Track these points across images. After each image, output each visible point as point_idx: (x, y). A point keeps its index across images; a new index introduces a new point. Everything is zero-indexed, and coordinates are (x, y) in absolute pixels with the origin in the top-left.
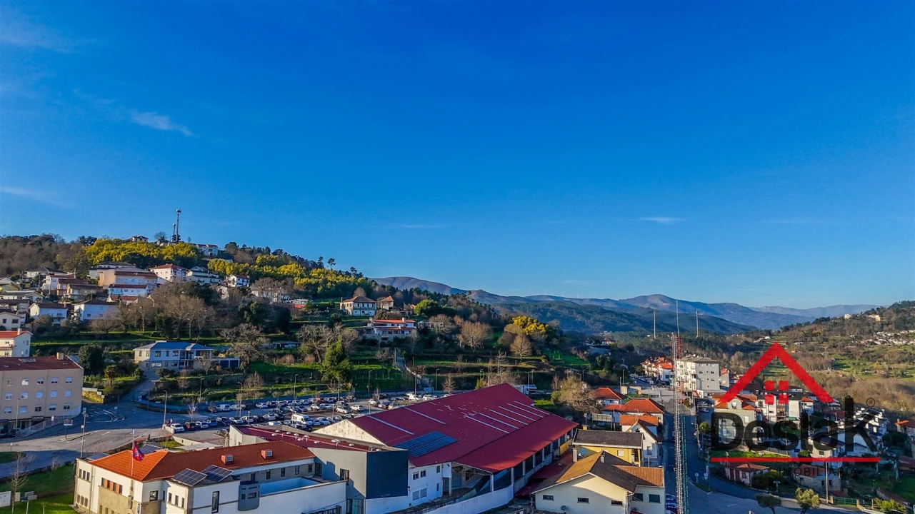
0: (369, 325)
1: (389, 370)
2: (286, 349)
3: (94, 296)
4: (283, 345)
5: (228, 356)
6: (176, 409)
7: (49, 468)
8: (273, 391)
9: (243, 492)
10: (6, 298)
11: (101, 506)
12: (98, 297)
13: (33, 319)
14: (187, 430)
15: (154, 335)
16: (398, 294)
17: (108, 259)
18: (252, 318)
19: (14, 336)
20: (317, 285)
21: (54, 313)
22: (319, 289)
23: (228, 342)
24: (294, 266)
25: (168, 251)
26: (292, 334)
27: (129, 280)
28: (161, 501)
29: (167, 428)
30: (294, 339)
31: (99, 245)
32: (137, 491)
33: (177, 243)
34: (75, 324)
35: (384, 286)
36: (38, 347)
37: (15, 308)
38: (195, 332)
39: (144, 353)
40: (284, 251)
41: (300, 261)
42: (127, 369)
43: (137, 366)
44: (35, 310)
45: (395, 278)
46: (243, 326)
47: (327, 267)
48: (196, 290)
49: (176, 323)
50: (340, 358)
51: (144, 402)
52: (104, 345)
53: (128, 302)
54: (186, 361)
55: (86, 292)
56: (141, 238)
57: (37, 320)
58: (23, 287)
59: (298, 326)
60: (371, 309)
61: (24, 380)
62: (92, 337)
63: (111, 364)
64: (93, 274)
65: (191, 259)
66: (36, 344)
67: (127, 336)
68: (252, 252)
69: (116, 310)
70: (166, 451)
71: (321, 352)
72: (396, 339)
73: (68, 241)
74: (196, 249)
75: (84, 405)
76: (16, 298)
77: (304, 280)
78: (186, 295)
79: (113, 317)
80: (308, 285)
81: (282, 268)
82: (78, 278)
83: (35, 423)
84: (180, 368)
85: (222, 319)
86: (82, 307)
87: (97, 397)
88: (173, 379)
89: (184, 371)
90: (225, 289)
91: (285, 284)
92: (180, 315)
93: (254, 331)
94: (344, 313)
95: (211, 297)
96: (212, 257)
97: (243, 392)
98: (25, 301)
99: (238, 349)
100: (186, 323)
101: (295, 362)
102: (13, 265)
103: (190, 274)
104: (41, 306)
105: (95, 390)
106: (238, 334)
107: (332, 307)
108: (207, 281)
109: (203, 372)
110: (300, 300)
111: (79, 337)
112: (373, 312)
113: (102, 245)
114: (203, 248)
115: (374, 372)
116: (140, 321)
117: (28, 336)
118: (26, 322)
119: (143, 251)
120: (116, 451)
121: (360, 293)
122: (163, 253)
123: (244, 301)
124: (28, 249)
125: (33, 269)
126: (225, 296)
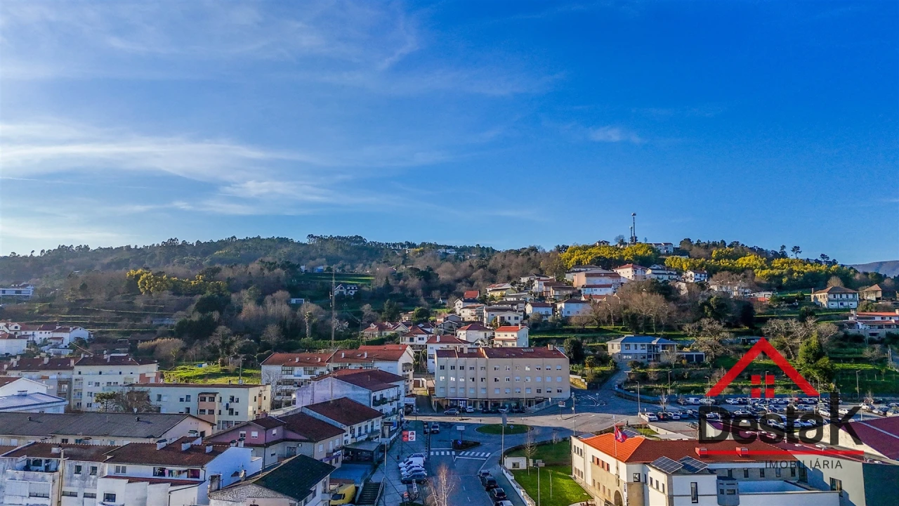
0: (851, 319)
1: (884, 371)
2: (752, 344)
3: (571, 296)
4: (749, 340)
5: (692, 351)
6: (649, 399)
7: (552, 441)
8: (743, 387)
9: (721, 487)
10: (509, 299)
11: (594, 480)
12: (574, 296)
13: (528, 317)
14: (660, 420)
15: (623, 329)
16: (887, 282)
17: (579, 263)
18: (713, 312)
19: (517, 331)
20: (781, 276)
21: (543, 311)
22: (785, 280)
23: (691, 336)
24: (752, 257)
25: (627, 252)
26: (756, 328)
27: (597, 281)
28: (643, 483)
29: (642, 416)
30: (761, 334)
31: (571, 252)
32: (622, 471)
33: (635, 244)
34: (558, 320)
35: (866, 274)
36: (534, 339)
37: (515, 307)
38: (659, 327)
39: (616, 346)
40: (741, 243)
41: (760, 252)
42: (604, 360)
43: (611, 358)
44: (529, 309)
45: (881, 263)
46: (705, 321)
47: (791, 256)
48: (656, 287)
49: (641, 318)
50: (818, 356)
51: (620, 390)
52: (583, 338)
53: (598, 300)
54: (653, 354)
55: (565, 293)
56: (604, 242)
57: (531, 316)
58: (519, 290)
59: (763, 321)
60: (851, 300)
61: (527, 366)
62: (573, 331)
63: (590, 355)
64: (568, 277)
65: (649, 257)
66: (532, 337)
67: (600, 332)
68: (707, 247)
69: (588, 307)
70: (644, 437)
71: (794, 348)
72: (888, 335)
73: (548, 250)
74: (652, 248)
75: (572, 390)
76: (515, 299)
77: (765, 272)
78: (647, 292)
79: (588, 314)
80: (772, 277)
81: (740, 260)
82: (558, 281)
83: (538, 402)
84: (649, 361)
85: (683, 314)
86: (563, 305)
87: (582, 384)
88: (643, 371)
89: (652, 363)
90: (683, 285)
91: (745, 277)
92: (644, 311)
93: (717, 326)
94: (818, 307)
95: (670, 293)
96: (668, 254)
97: (711, 386)
98: (522, 302)
99: (702, 344)
100: (649, 318)
101: (764, 358)
102: (512, 273)
103: (649, 272)
104: (533, 305)
105: (580, 377)
106: (700, 329)
107: (801, 299)
108: (666, 278)
109: (670, 366)
110: (763, 293)
111: (563, 331)
112: (854, 304)
113: (573, 251)
114: (659, 247)
115: (863, 373)
116: (609, 316)
117: (526, 330)
118: (524, 319)
119: (605, 253)
120: (601, 433)
121: (835, 282)
122: (624, 254)
123: (703, 296)
124: (520, 259)
125: (525, 275)
126: (684, 292)
